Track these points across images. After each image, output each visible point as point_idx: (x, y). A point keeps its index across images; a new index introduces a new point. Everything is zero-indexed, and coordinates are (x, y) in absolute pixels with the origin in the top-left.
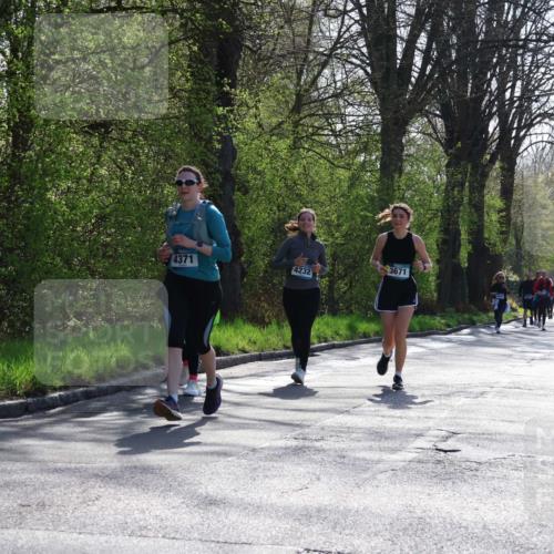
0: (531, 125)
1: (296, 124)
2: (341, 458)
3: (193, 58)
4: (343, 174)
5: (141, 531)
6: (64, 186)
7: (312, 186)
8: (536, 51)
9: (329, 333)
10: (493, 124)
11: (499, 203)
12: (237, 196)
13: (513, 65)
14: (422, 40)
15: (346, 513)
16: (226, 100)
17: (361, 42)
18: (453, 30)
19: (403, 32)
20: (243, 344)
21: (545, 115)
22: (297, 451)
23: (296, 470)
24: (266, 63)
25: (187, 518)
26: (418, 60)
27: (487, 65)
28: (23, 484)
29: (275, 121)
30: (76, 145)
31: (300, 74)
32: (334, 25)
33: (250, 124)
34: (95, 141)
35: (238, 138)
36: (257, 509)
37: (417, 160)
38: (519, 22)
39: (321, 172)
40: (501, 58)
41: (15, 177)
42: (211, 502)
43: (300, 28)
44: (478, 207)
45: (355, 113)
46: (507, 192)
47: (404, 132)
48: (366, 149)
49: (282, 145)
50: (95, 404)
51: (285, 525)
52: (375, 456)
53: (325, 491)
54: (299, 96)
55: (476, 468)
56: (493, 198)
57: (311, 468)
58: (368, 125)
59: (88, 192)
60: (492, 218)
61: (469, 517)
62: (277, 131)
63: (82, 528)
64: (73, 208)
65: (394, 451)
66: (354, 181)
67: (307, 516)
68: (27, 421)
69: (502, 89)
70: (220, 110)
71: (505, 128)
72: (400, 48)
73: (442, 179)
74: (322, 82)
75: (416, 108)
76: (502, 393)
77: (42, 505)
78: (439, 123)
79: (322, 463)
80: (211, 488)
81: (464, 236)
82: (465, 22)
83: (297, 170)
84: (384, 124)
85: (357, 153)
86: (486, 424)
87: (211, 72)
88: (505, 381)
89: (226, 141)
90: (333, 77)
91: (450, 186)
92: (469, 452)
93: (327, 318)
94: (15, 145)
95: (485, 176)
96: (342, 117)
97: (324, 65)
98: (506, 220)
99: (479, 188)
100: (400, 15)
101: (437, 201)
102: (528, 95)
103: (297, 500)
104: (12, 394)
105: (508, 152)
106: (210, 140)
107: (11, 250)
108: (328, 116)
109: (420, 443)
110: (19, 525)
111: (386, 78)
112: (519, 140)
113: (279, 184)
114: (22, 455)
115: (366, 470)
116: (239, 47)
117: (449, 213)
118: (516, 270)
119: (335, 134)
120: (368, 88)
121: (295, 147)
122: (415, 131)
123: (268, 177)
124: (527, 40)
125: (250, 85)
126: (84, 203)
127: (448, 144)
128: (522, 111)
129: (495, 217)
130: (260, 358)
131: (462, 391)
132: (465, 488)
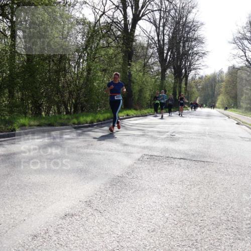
0: (191, 71)
1: (144, 70)
2: (152, 137)
3: (123, 57)
4: (153, 80)
5: (111, 150)
6: (97, 82)
7: (147, 82)
8: (192, 56)
9: (150, 112)
10: (183, 71)
11: (184, 86)
12: (132, 84)
13: (187, 59)
14: (169, 53)
15: (152, 147)
16: (130, 65)
17: (157, 54)
18: (175, 51)
19: (166, 52)
20: (133, 114)
21: (194, 69)
22: (143, 135)
23: (143, 139)
24: (138, 57)
25: (120, 148)
26: (169, 57)
27: (182, 59)
28: (88, 141)
29: (140, 69)
30: (100, 74)
31: (145, 60)
32: (152, 50)
33: (135, 70)
34: (103, 73)
35: (132, 72)
36: (135, 146)
37: (168, 77)
38: (189, 50)
39: (149, 79)
40: (185, 58)
41: (87, 80)
42: (125, 145)
43: (145, 50)
44: (180, 87)
45: (156, 68)
46: (186, 84)
47: (166, 72)
48: (158, 75)
49: (141, 74)
50: (103, 125)
51: (140, 150)
52: (158, 136)
53: (148, 143)
54: (144, 64)
55: (178, 139)
56: (183, 85)
57: (146, 138)
58: (158, 70)
59: (102, 83)
60: (183, 89)
61: (177, 148)
62: (140, 71)
63: (100, 149)
64: (99, 86)
65: (162, 135)
66: (156, 81)
67: (144, 148)
68: (90, 129)
69: (185, 64)
70: (129, 67)
71: (186, 71)
72: (165, 55)
73: (173, 81)
74: (149, 61)
75: (168, 67)
76: (184, 124)
77: (92, 145)
78: (173, 70)
79: (148, 138)
80: (125, 142)
81: (177, 93)
82: (178, 50)
83: (144, 79)
84: (162, 70)
85: (156, 76)
86: (181, 130)
87: (127, 59)
88: (185, 121)
89: (130, 73)
90: (151, 61)
91: (175, 82)
92: (177, 135)
93: (150, 109)
94: (88, 74)
95: (182, 81)
96: (153, 69)
97: (149, 58)
98: (186, 90)
99: (181, 83)
100: (165, 48)
101: (172, 86)
102: (190, 65)
103: (142, 145)
104: (87, 123)
105: (186, 76)
106: (126, 73)
107: (86, 95)
108: (150, 68)
109: (168, 134)
110: (87, 148)
111: (162, 61)
112: (189, 74)
113: (140, 82)
114: (88, 135)
115: (156, 139)
116: (133, 54)
117: (174, 88)
118: (188, 100)
119: (152, 72)
120: (158, 63)
121: (144, 74)
122: (168, 72)
123: (138, 80)
124: (190, 54)
125: (135, 62)
126: (101, 85)
127: (175, 74)
128: (189, 68)
129: (184, 89)
130: (136, 117)
131: (176, 124)
132: (176, 142)
